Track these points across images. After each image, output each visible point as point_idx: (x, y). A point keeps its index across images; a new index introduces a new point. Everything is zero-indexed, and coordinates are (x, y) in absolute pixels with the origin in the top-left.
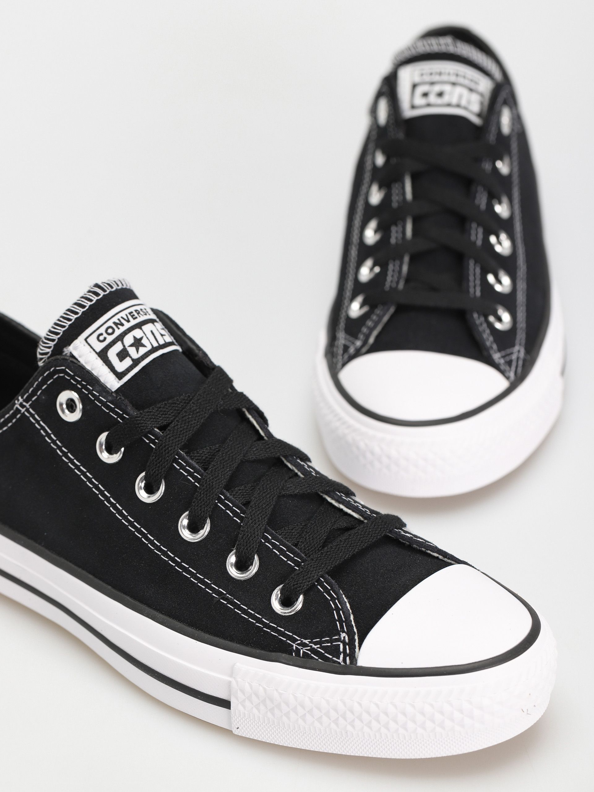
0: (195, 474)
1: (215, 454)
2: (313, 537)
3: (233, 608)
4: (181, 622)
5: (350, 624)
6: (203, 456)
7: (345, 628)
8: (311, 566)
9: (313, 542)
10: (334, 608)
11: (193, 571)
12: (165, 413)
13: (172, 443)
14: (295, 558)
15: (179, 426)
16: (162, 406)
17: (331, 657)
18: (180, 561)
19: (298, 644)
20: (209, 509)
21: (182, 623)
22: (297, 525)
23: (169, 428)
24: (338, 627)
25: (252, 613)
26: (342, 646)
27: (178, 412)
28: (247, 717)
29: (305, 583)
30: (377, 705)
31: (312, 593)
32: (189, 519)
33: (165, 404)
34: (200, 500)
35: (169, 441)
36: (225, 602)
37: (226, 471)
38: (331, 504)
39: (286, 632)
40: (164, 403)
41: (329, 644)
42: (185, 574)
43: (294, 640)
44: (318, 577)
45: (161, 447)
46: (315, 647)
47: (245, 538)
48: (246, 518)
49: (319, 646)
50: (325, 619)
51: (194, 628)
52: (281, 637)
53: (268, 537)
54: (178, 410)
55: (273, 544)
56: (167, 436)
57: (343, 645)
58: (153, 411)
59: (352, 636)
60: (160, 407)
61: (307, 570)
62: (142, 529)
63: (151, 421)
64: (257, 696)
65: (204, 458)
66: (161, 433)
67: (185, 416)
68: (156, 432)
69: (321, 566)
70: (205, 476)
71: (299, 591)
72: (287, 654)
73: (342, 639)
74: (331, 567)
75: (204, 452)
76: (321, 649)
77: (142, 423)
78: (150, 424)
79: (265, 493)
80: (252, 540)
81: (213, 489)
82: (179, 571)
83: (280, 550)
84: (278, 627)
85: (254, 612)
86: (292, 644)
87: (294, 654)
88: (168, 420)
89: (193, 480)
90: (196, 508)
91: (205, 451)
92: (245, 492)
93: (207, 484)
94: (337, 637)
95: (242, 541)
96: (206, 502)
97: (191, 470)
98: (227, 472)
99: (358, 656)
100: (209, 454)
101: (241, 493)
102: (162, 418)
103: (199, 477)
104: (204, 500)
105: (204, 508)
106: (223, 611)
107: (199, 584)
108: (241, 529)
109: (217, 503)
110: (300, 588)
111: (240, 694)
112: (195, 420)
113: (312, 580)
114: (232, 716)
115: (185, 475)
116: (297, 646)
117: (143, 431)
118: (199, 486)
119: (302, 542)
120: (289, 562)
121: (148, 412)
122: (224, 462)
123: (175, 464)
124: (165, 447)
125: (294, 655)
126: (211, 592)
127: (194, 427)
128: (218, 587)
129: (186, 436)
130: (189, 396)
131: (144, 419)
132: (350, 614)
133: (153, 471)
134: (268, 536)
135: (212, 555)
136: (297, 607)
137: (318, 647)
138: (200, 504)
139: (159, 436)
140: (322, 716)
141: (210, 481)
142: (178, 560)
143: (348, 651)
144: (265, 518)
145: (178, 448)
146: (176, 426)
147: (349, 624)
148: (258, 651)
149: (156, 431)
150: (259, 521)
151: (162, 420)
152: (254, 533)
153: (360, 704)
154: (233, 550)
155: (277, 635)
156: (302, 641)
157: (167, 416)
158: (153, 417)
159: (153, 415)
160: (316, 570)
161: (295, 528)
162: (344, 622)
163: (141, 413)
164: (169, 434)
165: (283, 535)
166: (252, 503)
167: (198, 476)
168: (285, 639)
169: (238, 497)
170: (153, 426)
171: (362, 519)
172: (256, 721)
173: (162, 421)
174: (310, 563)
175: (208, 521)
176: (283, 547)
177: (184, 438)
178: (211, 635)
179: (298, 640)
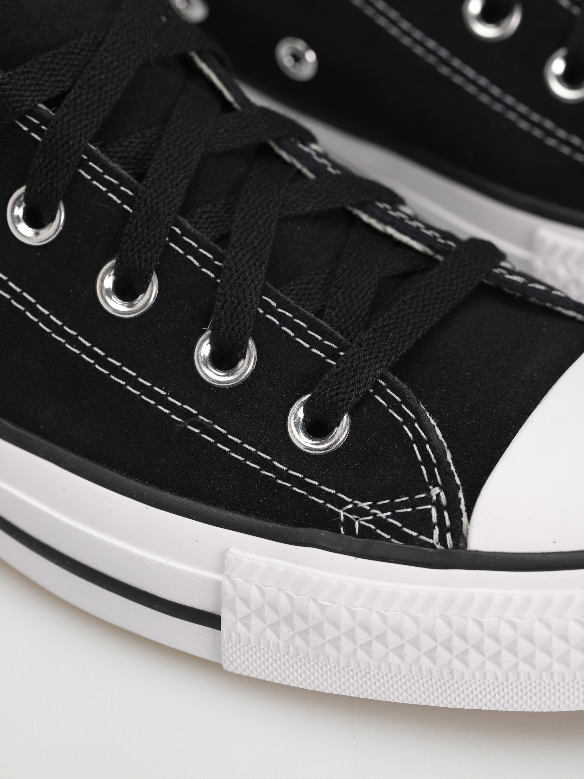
0: (122, 188)
1: (153, 145)
2: (350, 296)
3: (212, 441)
4: (112, 469)
5: (447, 469)
6: (130, 151)
7: (438, 477)
8: (359, 358)
9: (352, 306)
10: (412, 438)
11: (130, 372)
12: (54, 73)
13: (75, 131)
14: (326, 342)
15: (84, 97)
16: (48, 60)
17: (415, 534)
18: (103, 354)
19: (349, 511)
20: (155, 256)
21: (114, 470)
22: (316, 274)
23: (66, 102)
24: (424, 476)
25: (251, 451)
26: (435, 512)
27: (80, 68)
28: (253, 645)
29: (352, 391)
30: (513, 625)
31: (365, 410)
32: (115, 274)
33: (54, 55)
34: (136, 238)
35: (69, 128)
36: (197, 431)
37: (180, 179)
38: (369, 227)
39: (323, 487)
40: (51, 53)
41: (409, 510)
42: (116, 379)
43: (341, 504)
44: (375, 379)
45: (54, 140)
46: (384, 515)
47: (229, 308)
48: (225, 270)
49: (389, 513)
50: (397, 461)
51: (139, 480)
52: (313, 498)
53: (270, 304)
54: (78, 65)
55: (280, 317)
56: (63, 117)
57: (436, 510)
58: (32, 71)
59: (453, 494)
60: (45, 63)
61: (353, 367)
62: (25, 294)
63: (30, 89)
64: (275, 609)
65: (133, 154)
66: (51, 112)
67: (94, 76)
68: (42, 111)
69: (377, 356)
70: (142, 192)
71: (341, 408)
72: (328, 530)
73: (434, 498)
74: (397, 357)
75: (131, 142)
76: (395, 520)
77: (15, 95)
78: (30, 96)
79: (253, 216)
80: (242, 310)
81: (159, 216)
82: (103, 373)
83: (296, 328)
84: (305, 476)
85: (254, 448)
86: (337, 510)
87: (342, 529)
88: (63, 87)
89: (119, 199)
90: (130, 254)
91: (133, 140)
92: (215, 216)
93: (147, 207)
94: (423, 495)
95: (223, 313)
96: (149, 243)
97: (113, 181)
98: (181, 181)
99: (468, 530)
100: (142, 146)
101: (207, 218)
102: (50, 84)
103: (130, 193)
104: (144, 238)
105: (146, 253)
106: (194, 448)
107: (143, 397)
108: (219, 290)
109: (168, 241)
110: (343, 401)
111: (239, 605)
112: (112, 83)
113: (364, 386)
114: (223, 642)
115: (101, 190)
116: (347, 514)
117: (18, 110)
118: (131, 211)
119: (330, 307)
120: (314, 350)
121: (23, 72)
122: (173, 162)
123: (83, 170)
124: (61, 139)
125: (343, 532)
126: (167, 411)
127: (111, 96)
128: (180, 402)
129: (99, 115)
130: (96, 37)
131: (18, 88)
132: (445, 450)
133: (42, 187)
134: (270, 301)
135: (165, 343)
136: (339, 439)
137: (389, 515)
138: (137, 245)
139: (48, 118)
140: (404, 644)
141: (153, 201)
142: (99, 351)
143: (448, 522)
144: (260, 266)
145: (87, 141)
146: (79, 96)
147: (445, 470)
148: (271, 525)
149: (42, 109)
150: (251, 274)
151: (50, 86)
152: (245, 298)
153: (480, 625)
154: (204, 332)
155: (305, 493)
156: (356, 505)
157: (60, 79)
158: (35, 83)
159: (33, 78)
160: (369, 366)
161: (312, 279)
162: (435, 466)
163: (10, 76)
164: (66, 114)
165: (294, 295)
166: (234, 239)
167: (128, 191)
168: (322, 502)
169: (204, 226)
170: (36, 99)
171: (430, 252)
172: (272, 651)
173: (50, 89)
174: (357, 352)
175: (155, 278)
176: (300, 322)
177: (95, 120)
178: (175, 494)
179: (348, 503)
